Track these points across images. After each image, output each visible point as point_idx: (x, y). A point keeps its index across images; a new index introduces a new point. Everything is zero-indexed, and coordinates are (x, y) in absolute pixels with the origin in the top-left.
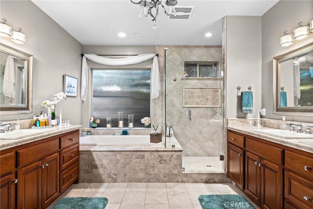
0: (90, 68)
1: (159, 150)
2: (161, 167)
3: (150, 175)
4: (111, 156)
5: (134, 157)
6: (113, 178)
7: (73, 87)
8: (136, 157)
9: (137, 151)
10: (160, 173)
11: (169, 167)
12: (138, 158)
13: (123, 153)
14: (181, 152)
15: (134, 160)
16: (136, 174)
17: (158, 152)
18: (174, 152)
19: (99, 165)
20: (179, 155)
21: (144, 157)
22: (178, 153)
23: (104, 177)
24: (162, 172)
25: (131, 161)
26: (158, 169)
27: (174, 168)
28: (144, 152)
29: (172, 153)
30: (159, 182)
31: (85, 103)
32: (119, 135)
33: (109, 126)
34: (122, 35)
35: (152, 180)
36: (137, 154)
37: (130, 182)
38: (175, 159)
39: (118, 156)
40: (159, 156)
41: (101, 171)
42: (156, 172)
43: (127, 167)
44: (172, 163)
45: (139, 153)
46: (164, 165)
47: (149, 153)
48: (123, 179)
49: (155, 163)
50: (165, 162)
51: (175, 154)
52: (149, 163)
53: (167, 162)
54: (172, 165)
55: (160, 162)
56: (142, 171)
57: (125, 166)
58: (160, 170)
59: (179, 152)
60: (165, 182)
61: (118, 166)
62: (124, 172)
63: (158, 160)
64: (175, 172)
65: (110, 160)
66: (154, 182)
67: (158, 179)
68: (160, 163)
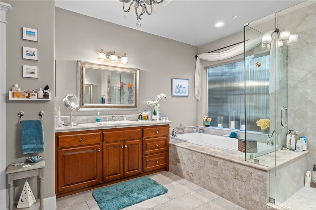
0: (204, 67)
1: (233, 160)
2: (237, 184)
3: (223, 188)
4: (189, 154)
5: (207, 161)
6: (191, 177)
7: (184, 88)
8: (209, 161)
9: (210, 156)
10: (235, 191)
11: (247, 188)
12: (211, 164)
13: (199, 154)
14: (264, 173)
15: (208, 165)
16: (209, 181)
17: (233, 163)
18: (254, 170)
19: (180, 160)
20: (261, 175)
21: (217, 165)
22: (261, 173)
23: (184, 173)
24: (237, 190)
25: (205, 165)
26: (233, 185)
27: (254, 192)
28: (217, 159)
29: (251, 170)
30: (234, 202)
31: (200, 102)
32: (226, 137)
33: (220, 125)
34: (220, 24)
35: (225, 196)
36: (211, 159)
37: (204, 187)
38: (255, 179)
39: (195, 157)
40: (234, 168)
41: (182, 166)
42: (231, 188)
43: (201, 170)
44: (251, 183)
45: (212, 158)
46: (240, 183)
47: (222, 161)
48: (198, 181)
49: (229, 175)
50: (241, 178)
51: (256, 173)
52: (222, 173)
53: (244, 180)
54: (251, 187)
55: (235, 177)
56: (215, 181)
57: (199, 168)
58: (235, 188)
59: (261, 171)
60: (242, 206)
61: (194, 167)
62: (199, 174)
63: (233, 173)
64: (256, 198)
65: (188, 158)
66: (228, 200)
67: (232, 198)
68: (235, 179)
